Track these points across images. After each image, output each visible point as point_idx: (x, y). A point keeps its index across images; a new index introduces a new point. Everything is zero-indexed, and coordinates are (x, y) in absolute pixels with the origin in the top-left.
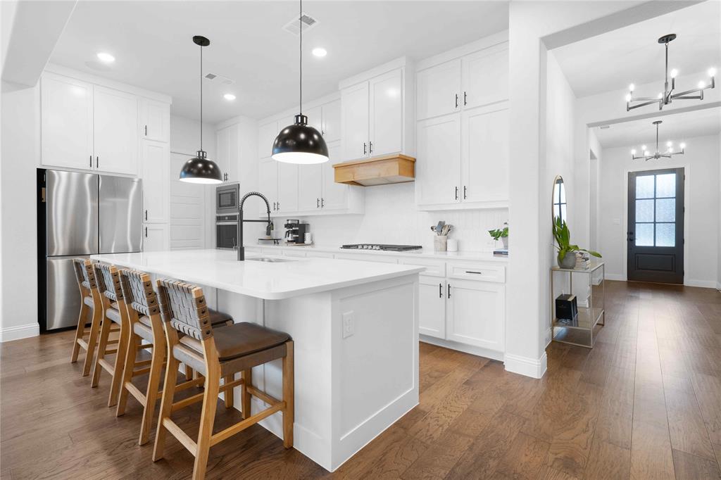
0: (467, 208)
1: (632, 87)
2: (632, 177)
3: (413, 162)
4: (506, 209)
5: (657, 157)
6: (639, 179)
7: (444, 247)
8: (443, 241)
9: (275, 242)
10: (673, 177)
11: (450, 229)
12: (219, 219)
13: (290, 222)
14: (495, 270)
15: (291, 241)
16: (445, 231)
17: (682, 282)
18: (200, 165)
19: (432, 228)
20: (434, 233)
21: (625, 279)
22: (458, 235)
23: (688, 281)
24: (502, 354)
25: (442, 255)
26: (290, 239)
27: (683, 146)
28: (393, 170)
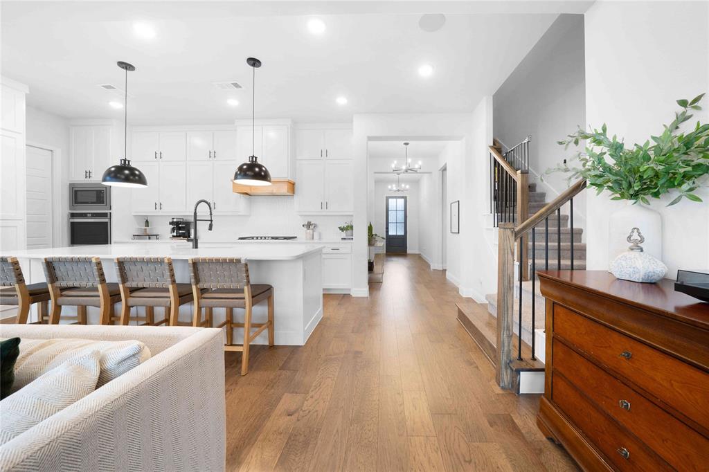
0: (328, 214)
1: (395, 162)
2: (387, 198)
3: (294, 184)
4: (352, 216)
5: (399, 191)
6: (390, 200)
7: (311, 236)
8: (311, 233)
9: (149, 238)
10: (403, 200)
11: (315, 226)
12: (73, 215)
13: (175, 220)
14: (346, 247)
15: (177, 236)
16: (311, 227)
17: (406, 252)
18: (127, 172)
19: (303, 226)
20: (305, 229)
21: (385, 252)
22: (319, 229)
23: (409, 251)
24: (350, 290)
25: (311, 241)
26: (175, 234)
27: (407, 187)
28: (284, 189)
